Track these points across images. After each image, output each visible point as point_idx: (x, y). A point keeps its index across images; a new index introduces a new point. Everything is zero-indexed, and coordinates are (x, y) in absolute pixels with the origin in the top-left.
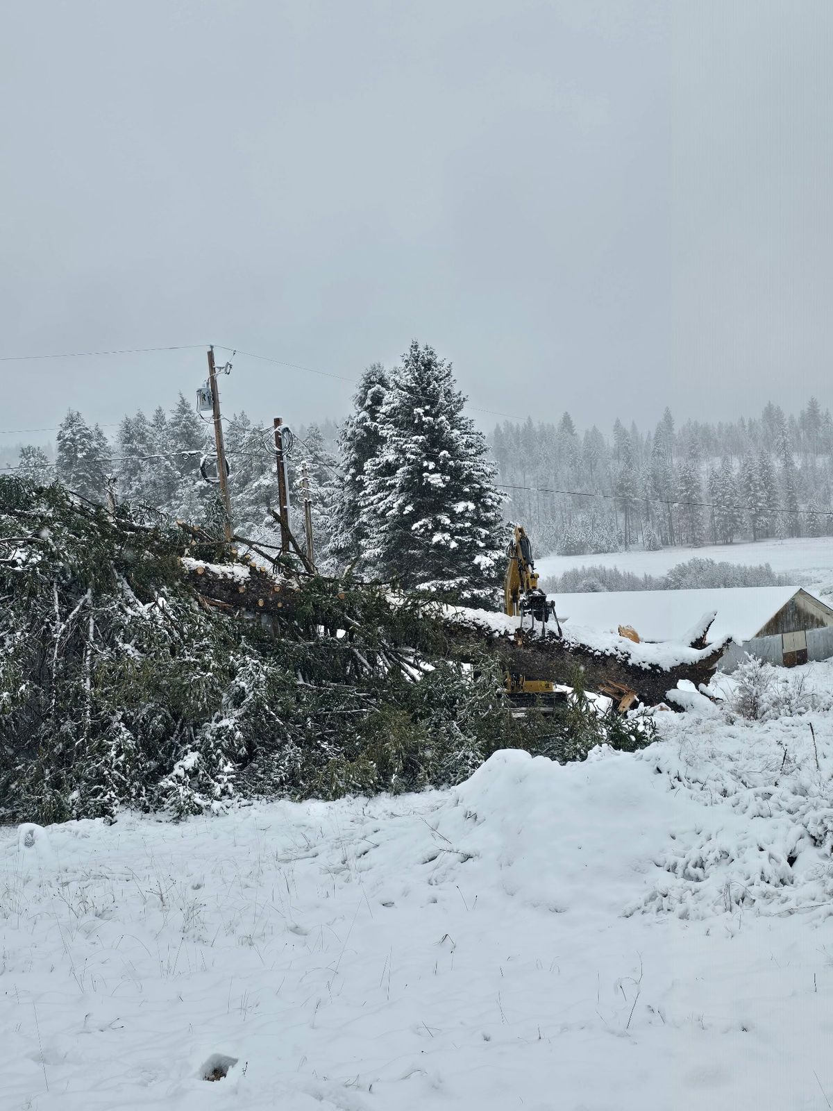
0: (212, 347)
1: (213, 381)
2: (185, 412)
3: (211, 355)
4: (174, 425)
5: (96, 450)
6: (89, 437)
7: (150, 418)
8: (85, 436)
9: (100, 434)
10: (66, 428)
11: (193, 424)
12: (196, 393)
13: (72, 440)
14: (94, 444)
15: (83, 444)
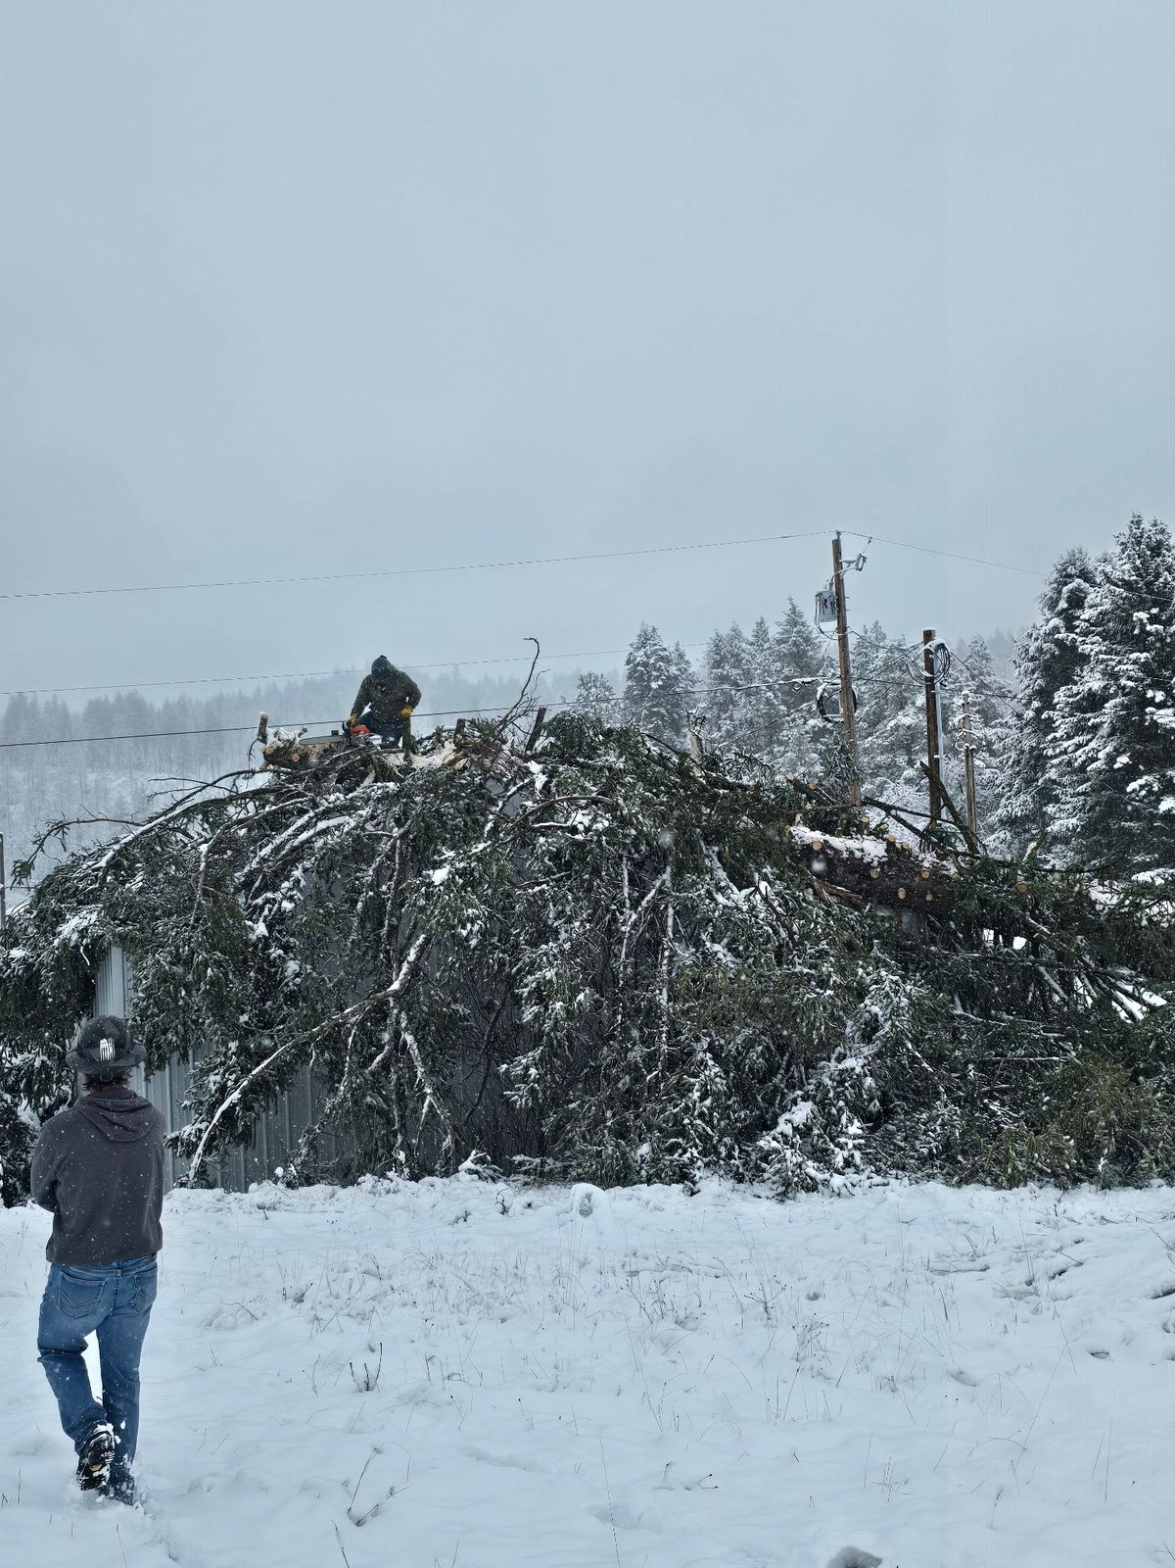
0: (839, 533)
1: (839, 581)
2: (796, 624)
3: (837, 545)
4: (780, 642)
5: (676, 677)
6: (667, 660)
7: (748, 634)
8: (662, 659)
9: (681, 656)
10: (638, 649)
11: (807, 640)
12: (814, 599)
13: (645, 665)
14: (673, 670)
15: (659, 669)
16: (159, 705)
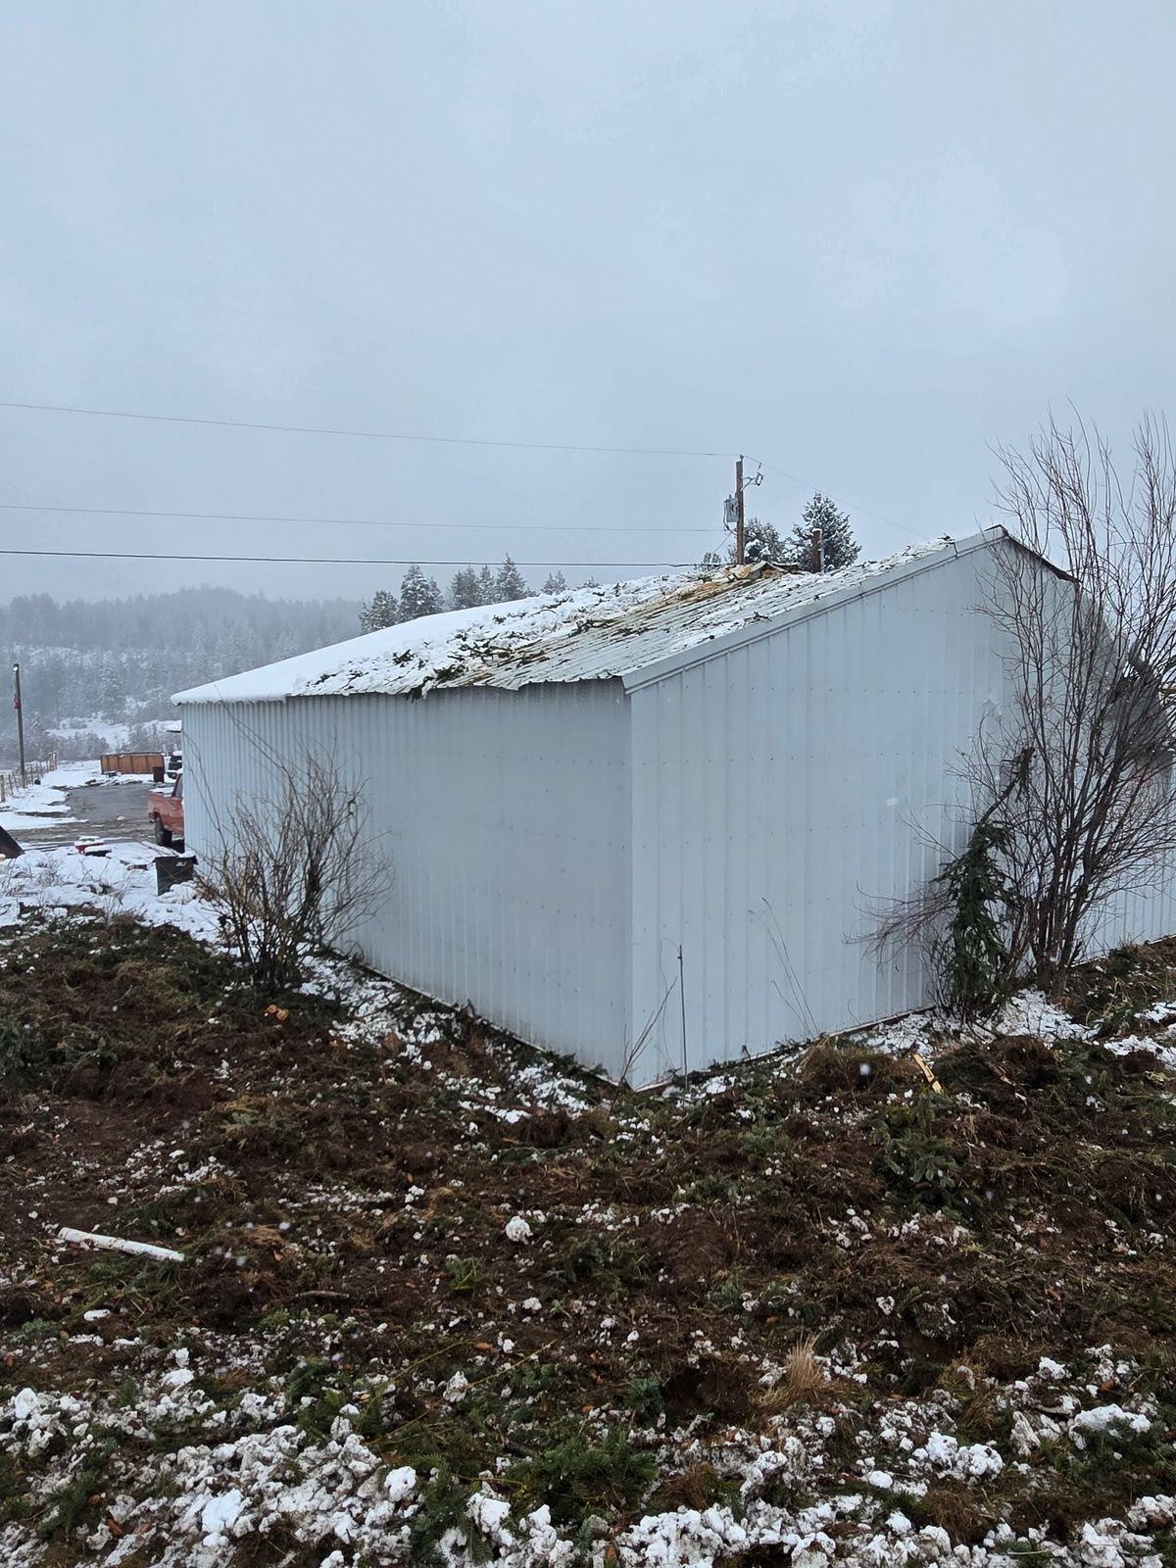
0: (742, 457)
2: (509, 569)
3: (739, 465)
4: (499, 581)
5: (432, 598)
6: (427, 587)
7: (478, 574)
8: (423, 586)
9: (434, 585)
10: (408, 579)
11: (517, 579)
12: (723, 506)
13: (413, 589)
14: (430, 593)
15: (422, 593)
16: (62, 604)
